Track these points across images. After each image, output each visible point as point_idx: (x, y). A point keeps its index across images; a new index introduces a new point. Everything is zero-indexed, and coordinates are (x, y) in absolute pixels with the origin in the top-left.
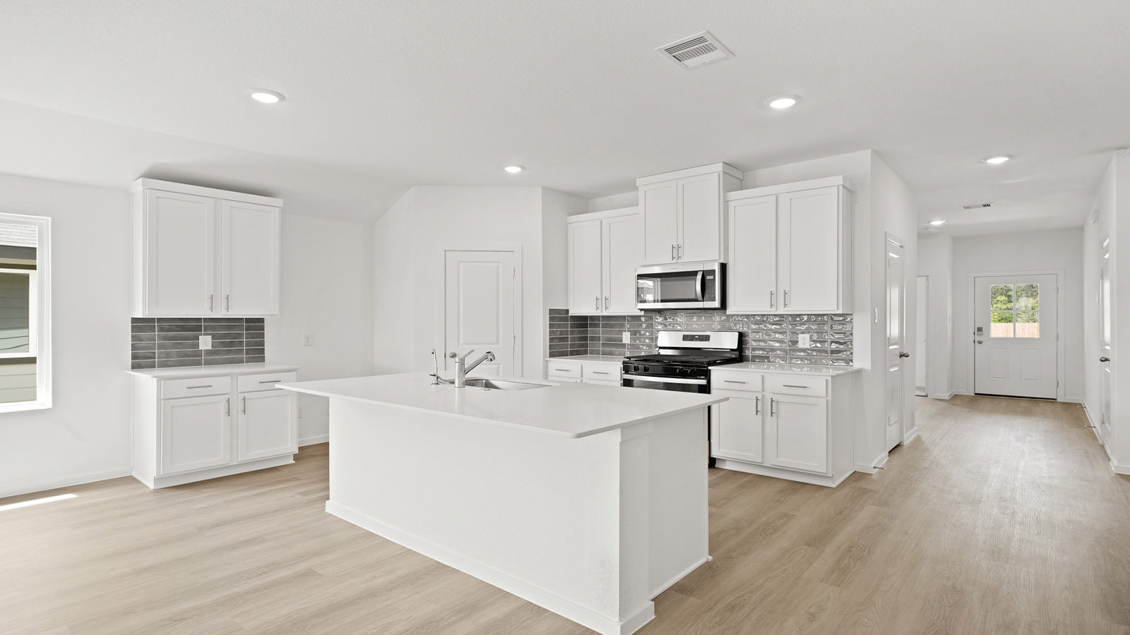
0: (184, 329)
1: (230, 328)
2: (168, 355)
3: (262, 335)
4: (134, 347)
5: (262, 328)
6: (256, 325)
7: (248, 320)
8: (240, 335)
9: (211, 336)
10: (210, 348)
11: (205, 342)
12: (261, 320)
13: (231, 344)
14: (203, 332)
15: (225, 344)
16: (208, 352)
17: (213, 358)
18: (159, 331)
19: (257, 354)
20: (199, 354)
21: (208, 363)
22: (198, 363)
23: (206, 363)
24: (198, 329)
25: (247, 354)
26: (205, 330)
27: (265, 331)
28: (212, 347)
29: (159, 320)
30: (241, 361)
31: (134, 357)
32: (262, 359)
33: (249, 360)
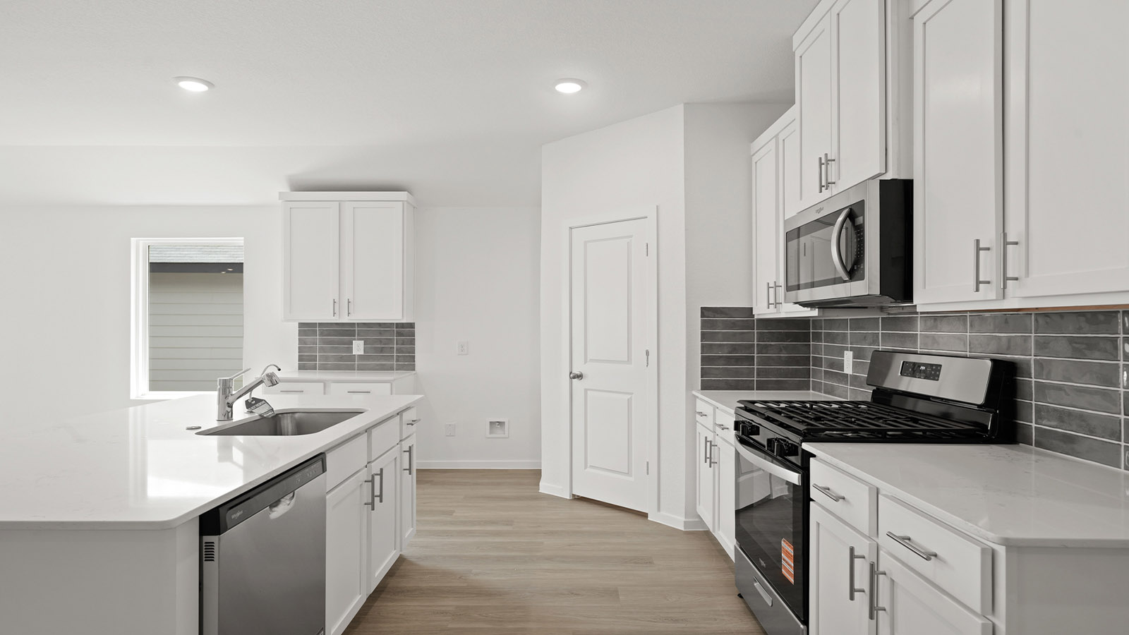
1: (380, 333)
2: (326, 358)
3: (412, 342)
4: (300, 350)
5: (414, 334)
6: (406, 331)
7: (398, 325)
8: (391, 341)
9: (363, 342)
10: (362, 353)
11: (358, 347)
12: (412, 326)
13: (382, 350)
14: (356, 337)
15: (376, 350)
16: (361, 357)
17: (365, 364)
18: (320, 335)
19: (407, 361)
20: (352, 358)
21: (361, 368)
22: (351, 368)
23: (359, 369)
24: (352, 334)
25: (397, 361)
26: (358, 335)
27: (415, 338)
28: (365, 352)
29: (321, 324)
30: (391, 368)
31: (301, 358)
32: (413, 367)
33: (400, 368)
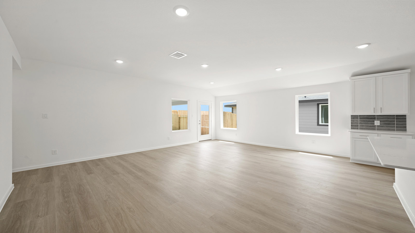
0: (368, 118)
1: (388, 118)
2: (363, 126)
3: (406, 121)
4: (352, 123)
5: (406, 119)
6: (402, 117)
7: (397, 116)
8: (393, 121)
9: (379, 121)
11: (377, 123)
12: (405, 116)
13: (389, 124)
14: (376, 120)
15: (386, 124)
16: (378, 126)
17: (380, 128)
18: (360, 119)
19: (402, 128)
20: (375, 126)
22: (374, 129)
23: (377, 130)
24: (375, 118)
25: (397, 128)
27: (407, 120)
28: (380, 124)
29: (360, 116)
30: (394, 130)
31: (352, 126)
32: (406, 130)
